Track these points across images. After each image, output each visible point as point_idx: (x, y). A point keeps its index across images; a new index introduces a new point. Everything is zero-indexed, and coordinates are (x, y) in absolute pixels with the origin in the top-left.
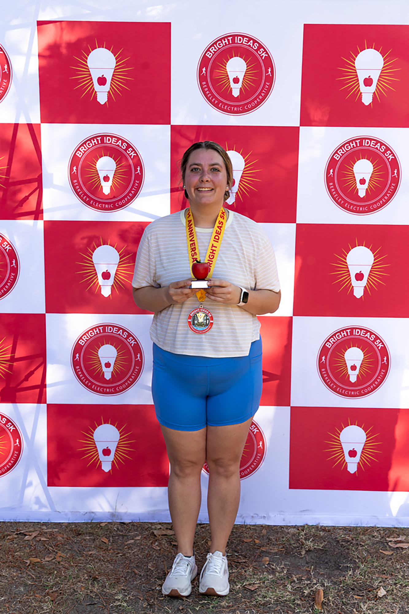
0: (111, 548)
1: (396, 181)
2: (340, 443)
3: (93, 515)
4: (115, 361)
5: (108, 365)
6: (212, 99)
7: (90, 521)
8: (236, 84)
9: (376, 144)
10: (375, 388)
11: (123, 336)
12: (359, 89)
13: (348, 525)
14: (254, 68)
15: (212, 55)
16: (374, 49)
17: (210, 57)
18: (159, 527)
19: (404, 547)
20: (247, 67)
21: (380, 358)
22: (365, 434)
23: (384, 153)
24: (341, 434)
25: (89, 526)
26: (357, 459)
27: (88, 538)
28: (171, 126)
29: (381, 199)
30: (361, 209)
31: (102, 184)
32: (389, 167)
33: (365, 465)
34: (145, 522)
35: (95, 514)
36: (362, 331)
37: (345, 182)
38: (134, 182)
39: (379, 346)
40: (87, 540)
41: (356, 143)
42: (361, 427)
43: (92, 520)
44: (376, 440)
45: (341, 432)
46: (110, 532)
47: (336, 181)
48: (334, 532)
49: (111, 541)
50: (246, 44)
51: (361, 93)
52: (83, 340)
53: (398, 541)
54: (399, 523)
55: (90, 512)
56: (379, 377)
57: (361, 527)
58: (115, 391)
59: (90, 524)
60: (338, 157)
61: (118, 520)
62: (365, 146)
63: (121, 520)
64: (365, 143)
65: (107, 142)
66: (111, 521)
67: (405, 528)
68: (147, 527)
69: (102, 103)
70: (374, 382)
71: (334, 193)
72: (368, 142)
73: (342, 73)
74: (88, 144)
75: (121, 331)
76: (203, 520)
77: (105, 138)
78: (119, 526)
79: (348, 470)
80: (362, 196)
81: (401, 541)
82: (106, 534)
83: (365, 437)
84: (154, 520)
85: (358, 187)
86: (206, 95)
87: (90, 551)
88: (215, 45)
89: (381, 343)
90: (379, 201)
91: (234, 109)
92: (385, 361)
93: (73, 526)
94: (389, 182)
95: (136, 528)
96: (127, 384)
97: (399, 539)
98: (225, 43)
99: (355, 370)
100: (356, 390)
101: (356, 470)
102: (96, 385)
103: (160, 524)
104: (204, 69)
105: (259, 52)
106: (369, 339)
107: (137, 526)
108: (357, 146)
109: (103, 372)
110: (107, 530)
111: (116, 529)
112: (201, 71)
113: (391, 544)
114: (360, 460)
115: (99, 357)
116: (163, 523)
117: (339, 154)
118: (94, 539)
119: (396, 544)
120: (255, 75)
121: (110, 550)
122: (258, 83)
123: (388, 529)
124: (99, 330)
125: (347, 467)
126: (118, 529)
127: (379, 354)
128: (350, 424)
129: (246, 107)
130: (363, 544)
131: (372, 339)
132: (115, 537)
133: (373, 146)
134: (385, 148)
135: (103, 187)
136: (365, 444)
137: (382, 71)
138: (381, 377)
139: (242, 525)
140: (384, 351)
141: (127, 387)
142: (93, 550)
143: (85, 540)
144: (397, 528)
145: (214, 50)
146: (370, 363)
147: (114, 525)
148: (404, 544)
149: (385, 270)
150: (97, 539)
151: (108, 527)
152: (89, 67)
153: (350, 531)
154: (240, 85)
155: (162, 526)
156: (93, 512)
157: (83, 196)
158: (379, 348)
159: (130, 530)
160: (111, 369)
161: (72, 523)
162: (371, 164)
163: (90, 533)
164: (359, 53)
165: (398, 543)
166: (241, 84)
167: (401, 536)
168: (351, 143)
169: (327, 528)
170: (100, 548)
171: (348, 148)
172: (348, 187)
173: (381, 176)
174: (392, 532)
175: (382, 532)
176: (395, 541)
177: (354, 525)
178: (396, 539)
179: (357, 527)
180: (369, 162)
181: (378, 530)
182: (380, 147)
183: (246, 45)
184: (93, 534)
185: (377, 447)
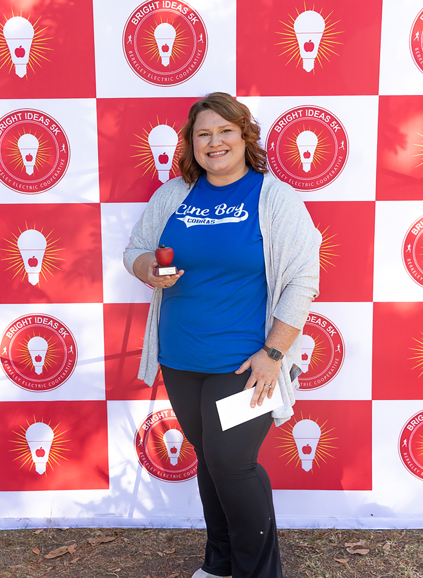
0: (41, 561)
1: (344, 153)
2: (293, 439)
3: (28, 521)
4: (46, 354)
5: (38, 359)
6: (140, 69)
7: (24, 528)
8: (165, 53)
9: (320, 114)
10: (328, 379)
11: (54, 326)
12: (300, 55)
13: (304, 528)
14: (184, 35)
15: (138, 21)
16: (314, 11)
17: (136, 24)
18: (98, 534)
19: (362, 554)
20: (177, 34)
21: (333, 346)
22: (319, 429)
23: (329, 124)
24: (294, 429)
25: (23, 534)
26: (312, 456)
27: (18, 548)
28: (97, 99)
29: (328, 174)
30: (306, 185)
31: (24, 164)
32: (335, 138)
33: (320, 461)
34: (84, 528)
35: (30, 520)
36: (313, 317)
37: (288, 155)
38: (60, 161)
39: (331, 333)
40: (17, 552)
41: (298, 114)
42: (315, 421)
43: (26, 527)
44: (331, 435)
45: (293, 427)
46: (44, 541)
47: (278, 155)
48: (289, 537)
49: (43, 552)
50: (175, 8)
51: (302, 59)
52: (11, 332)
53: (357, 546)
54: (360, 524)
55: (24, 519)
56: (333, 367)
57: (319, 529)
58: (48, 387)
59: (23, 532)
60: (279, 129)
61: (54, 526)
62: (308, 116)
63: (59, 525)
64: (308, 113)
65: (28, 118)
66: (46, 528)
67: (366, 530)
68: (86, 534)
69: (21, 76)
70: (327, 372)
71: (276, 168)
72: (311, 112)
73: (281, 38)
74: (8, 120)
75: (51, 321)
76: (148, 524)
77: (26, 114)
78: (54, 533)
79: (303, 467)
80: (307, 171)
81: (360, 546)
82: (40, 544)
83: (320, 432)
84: (94, 525)
85: (302, 161)
86: (133, 66)
87: (17, 564)
88: (141, 11)
89: (334, 330)
90: (325, 176)
91: (164, 79)
92: (339, 349)
93: (5, 535)
94: (336, 154)
95: (74, 536)
96: (59, 379)
97: (359, 544)
98: (152, 8)
99: (306, 359)
100: (308, 381)
101: (311, 467)
102: (26, 380)
103: (101, 530)
104: (130, 37)
105: (189, 17)
106: (320, 326)
107: (74, 533)
108: (299, 117)
109: (34, 366)
110: (41, 538)
111: (51, 537)
112: (126, 39)
113: (350, 549)
114: (315, 457)
115: (28, 351)
116: (103, 529)
117: (280, 126)
118: (25, 550)
119: (355, 550)
120: (185, 42)
121: (39, 563)
122: (188, 51)
123: (348, 531)
124: (28, 321)
125: (301, 464)
126: (53, 537)
127: (331, 342)
128: (302, 418)
129: (177, 77)
130: (318, 551)
131: (323, 325)
132: (48, 547)
133: (317, 117)
134: (330, 118)
135: (26, 167)
136: (320, 439)
137: (324, 34)
138: (334, 366)
139: (189, 529)
140: (337, 338)
141: (60, 382)
142: (21, 564)
143: (14, 551)
144: (356, 530)
145: (140, 16)
146: (323, 352)
147: (50, 533)
148: (364, 550)
149: (335, 250)
150: (28, 550)
151: (43, 535)
152: (6, 38)
153: (306, 534)
154: (169, 53)
155: (102, 532)
156: (27, 519)
157: (5, 177)
158: (332, 335)
159: (67, 538)
160: (42, 363)
161: (5, 530)
162: (315, 135)
163: (21, 543)
164: (298, 15)
165: (357, 549)
166: (171, 52)
167: (360, 539)
168: (293, 114)
169: (281, 532)
170: (30, 561)
171: (290, 119)
172: (291, 161)
173: (326, 149)
174: (351, 535)
175: (340, 536)
176: (354, 547)
177: (311, 527)
178: (355, 544)
179: (313, 529)
180: (313, 133)
181: (337, 534)
182: (325, 117)
183: (175, 10)
184: (25, 544)
185: (333, 443)
